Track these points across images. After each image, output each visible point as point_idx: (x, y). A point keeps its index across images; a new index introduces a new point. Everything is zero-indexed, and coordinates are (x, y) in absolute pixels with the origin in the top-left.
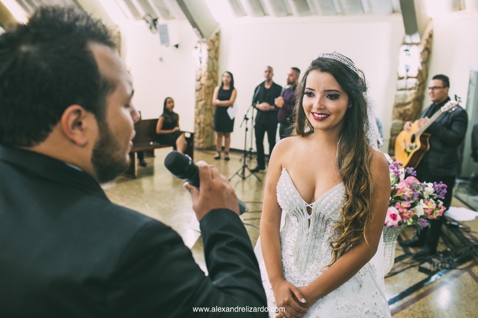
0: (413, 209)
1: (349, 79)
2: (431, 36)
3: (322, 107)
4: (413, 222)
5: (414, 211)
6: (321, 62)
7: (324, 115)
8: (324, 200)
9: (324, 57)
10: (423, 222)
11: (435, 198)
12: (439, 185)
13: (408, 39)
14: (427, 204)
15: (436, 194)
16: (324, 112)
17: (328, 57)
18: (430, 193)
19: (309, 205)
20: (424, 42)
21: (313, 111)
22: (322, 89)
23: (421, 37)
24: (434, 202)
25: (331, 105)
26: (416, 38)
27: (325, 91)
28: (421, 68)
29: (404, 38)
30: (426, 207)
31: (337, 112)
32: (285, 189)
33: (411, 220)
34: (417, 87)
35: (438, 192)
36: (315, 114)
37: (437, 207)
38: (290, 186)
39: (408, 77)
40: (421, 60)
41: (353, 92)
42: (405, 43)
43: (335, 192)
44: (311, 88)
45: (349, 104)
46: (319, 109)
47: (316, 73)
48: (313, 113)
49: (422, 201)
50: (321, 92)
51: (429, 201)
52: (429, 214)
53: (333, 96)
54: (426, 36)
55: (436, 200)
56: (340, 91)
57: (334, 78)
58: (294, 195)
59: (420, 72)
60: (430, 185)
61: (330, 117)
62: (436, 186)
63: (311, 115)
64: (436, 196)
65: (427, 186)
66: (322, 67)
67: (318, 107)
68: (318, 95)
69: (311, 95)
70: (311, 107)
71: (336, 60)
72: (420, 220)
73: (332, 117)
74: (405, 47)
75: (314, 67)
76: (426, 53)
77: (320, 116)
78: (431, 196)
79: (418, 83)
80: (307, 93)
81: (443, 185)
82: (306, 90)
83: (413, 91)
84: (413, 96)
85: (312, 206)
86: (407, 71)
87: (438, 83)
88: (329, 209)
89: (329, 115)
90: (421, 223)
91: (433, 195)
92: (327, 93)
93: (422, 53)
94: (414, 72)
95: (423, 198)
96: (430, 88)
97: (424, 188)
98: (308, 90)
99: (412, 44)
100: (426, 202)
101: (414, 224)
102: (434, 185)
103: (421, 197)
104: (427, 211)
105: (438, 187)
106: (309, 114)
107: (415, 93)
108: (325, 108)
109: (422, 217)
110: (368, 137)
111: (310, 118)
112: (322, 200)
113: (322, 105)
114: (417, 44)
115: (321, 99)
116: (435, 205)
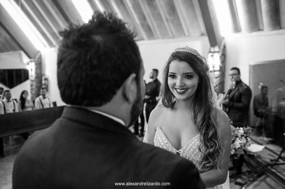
0: (233, 144)
1: (198, 64)
2: (225, 47)
3: (183, 85)
4: (235, 152)
5: (234, 145)
6: (179, 55)
7: (184, 89)
8: (188, 147)
9: (180, 51)
10: (241, 151)
11: (245, 136)
12: (246, 128)
13: (212, 50)
14: (241, 140)
15: (245, 134)
16: (185, 88)
17: (182, 50)
18: (241, 133)
19: (178, 151)
20: (221, 51)
21: (176, 87)
22: (181, 73)
23: (219, 48)
24: (245, 138)
25: (189, 83)
26: (217, 49)
27: (184, 74)
28: (221, 65)
29: (210, 49)
30: (241, 142)
31: (193, 87)
32: (161, 141)
33: (233, 151)
34: (220, 77)
35: (246, 132)
36: (178, 90)
37: (247, 141)
38: (164, 138)
39: (215, 71)
40: (221, 61)
41: (202, 73)
42: (210, 52)
43: (195, 141)
44: (174, 72)
45: (199, 80)
46: (181, 86)
47: (176, 62)
48: (176, 89)
49: (238, 139)
50: (181, 75)
51: (242, 138)
52: (243, 146)
53: (189, 76)
54: (222, 47)
55: (246, 138)
56: (194, 73)
57: (189, 65)
58: (167, 145)
59: (221, 68)
60: (241, 128)
61: (188, 90)
62: (245, 129)
63: (175, 90)
64: (245, 135)
65: (240, 129)
66: (180, 58)
67: (180, 85)
68: (179, 77)
69: (174, 76)
70: (174, 85)
71: (188, 52)
72: (239, 150)
73: (190, 91)
74: (211, 54)
75: (174, 58)
76: (223, 57)
77: (181, 91)
78: (242, 136)
79: (221, 74)
80: (170, 76)
81: (249, 128)
82: (169, 74)
83: (218, 79)
84: (219, 82)
85: (180, 151)
86: (214, 67)
87: (235, 72)
88: (193, 153)
89: (187, 89)
90: (240, 152)
91: (244, 134)
92: (185, 75)
93: (221, 57)
94: (217, 68)
95: (238, 137)
96: (230, 75)
97: (238, 131)
98: (171, 74)
99: (214, 52)
100: (241, 139)
101: (235, 153)
102: (243, 129)
103: (237, 137)
104: (242, 145)
105: (247, 129)
106: (173, 89)
107: (219, 80)
108: (185, 85)
109: (239, 148)
110: (212, 101)
111: (175, 93)
112: (187, 147)
113: (182, 84)
114: (218, 52)
115: (182, 79)
116: (245, 140)
